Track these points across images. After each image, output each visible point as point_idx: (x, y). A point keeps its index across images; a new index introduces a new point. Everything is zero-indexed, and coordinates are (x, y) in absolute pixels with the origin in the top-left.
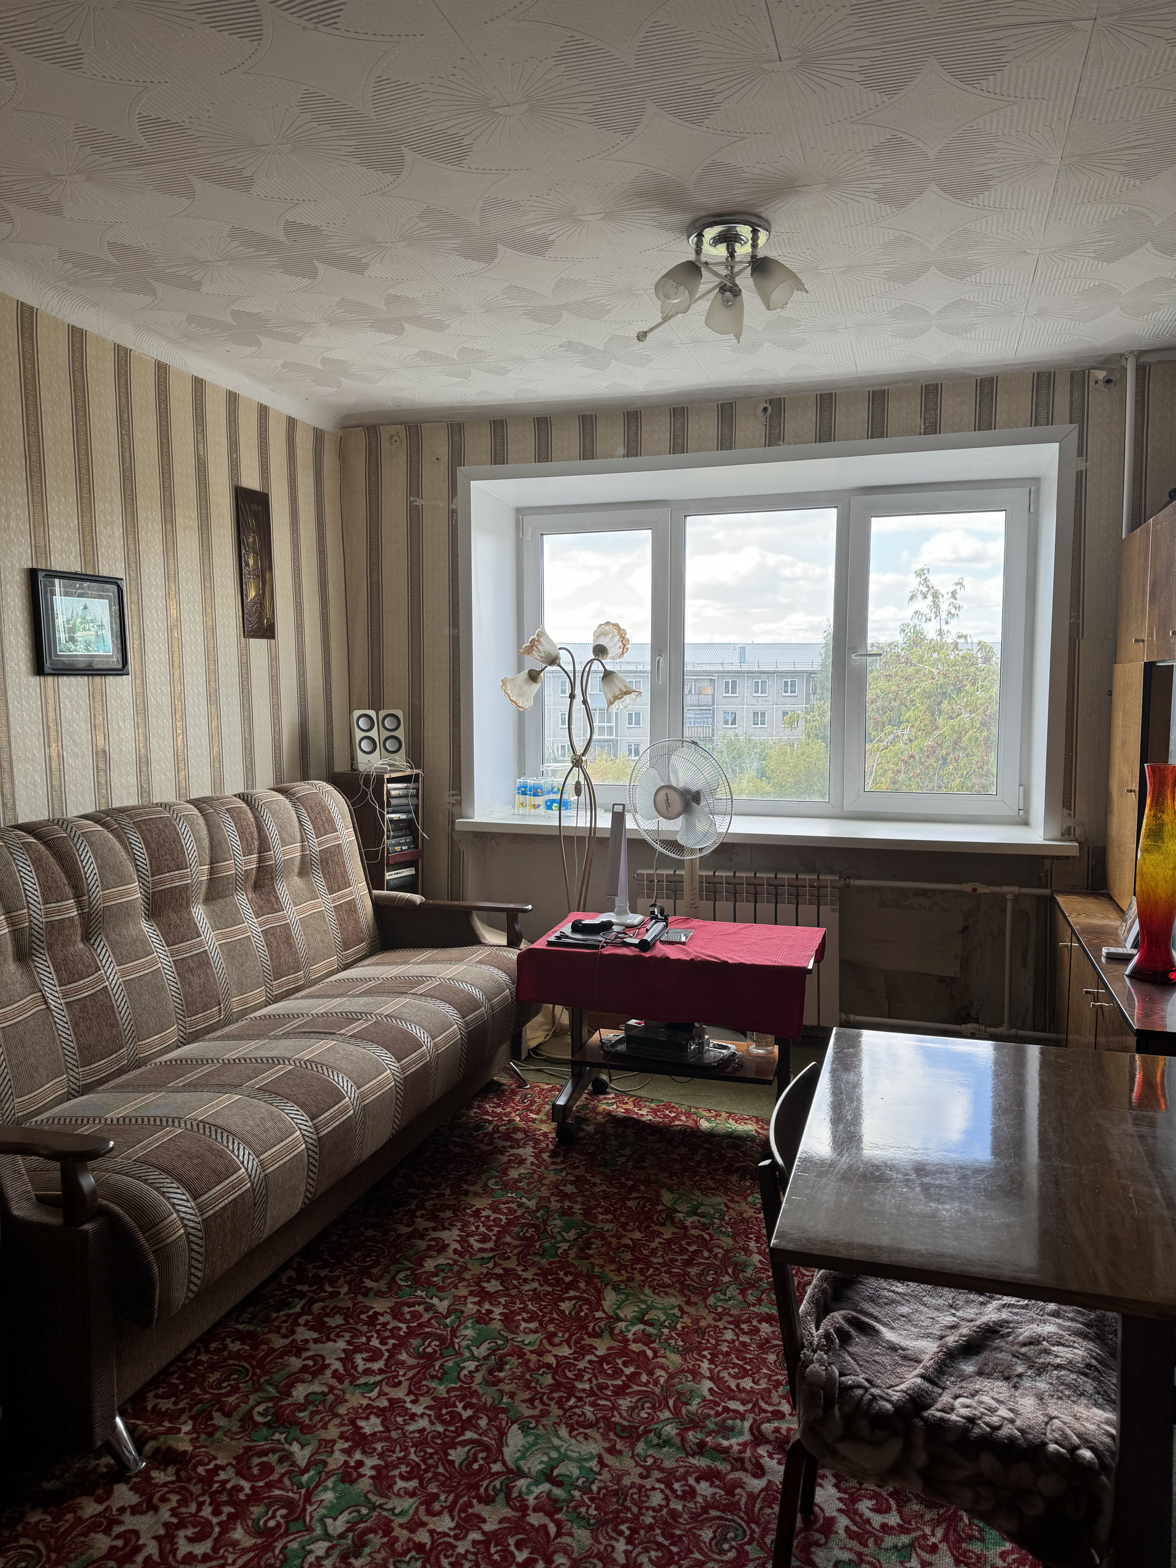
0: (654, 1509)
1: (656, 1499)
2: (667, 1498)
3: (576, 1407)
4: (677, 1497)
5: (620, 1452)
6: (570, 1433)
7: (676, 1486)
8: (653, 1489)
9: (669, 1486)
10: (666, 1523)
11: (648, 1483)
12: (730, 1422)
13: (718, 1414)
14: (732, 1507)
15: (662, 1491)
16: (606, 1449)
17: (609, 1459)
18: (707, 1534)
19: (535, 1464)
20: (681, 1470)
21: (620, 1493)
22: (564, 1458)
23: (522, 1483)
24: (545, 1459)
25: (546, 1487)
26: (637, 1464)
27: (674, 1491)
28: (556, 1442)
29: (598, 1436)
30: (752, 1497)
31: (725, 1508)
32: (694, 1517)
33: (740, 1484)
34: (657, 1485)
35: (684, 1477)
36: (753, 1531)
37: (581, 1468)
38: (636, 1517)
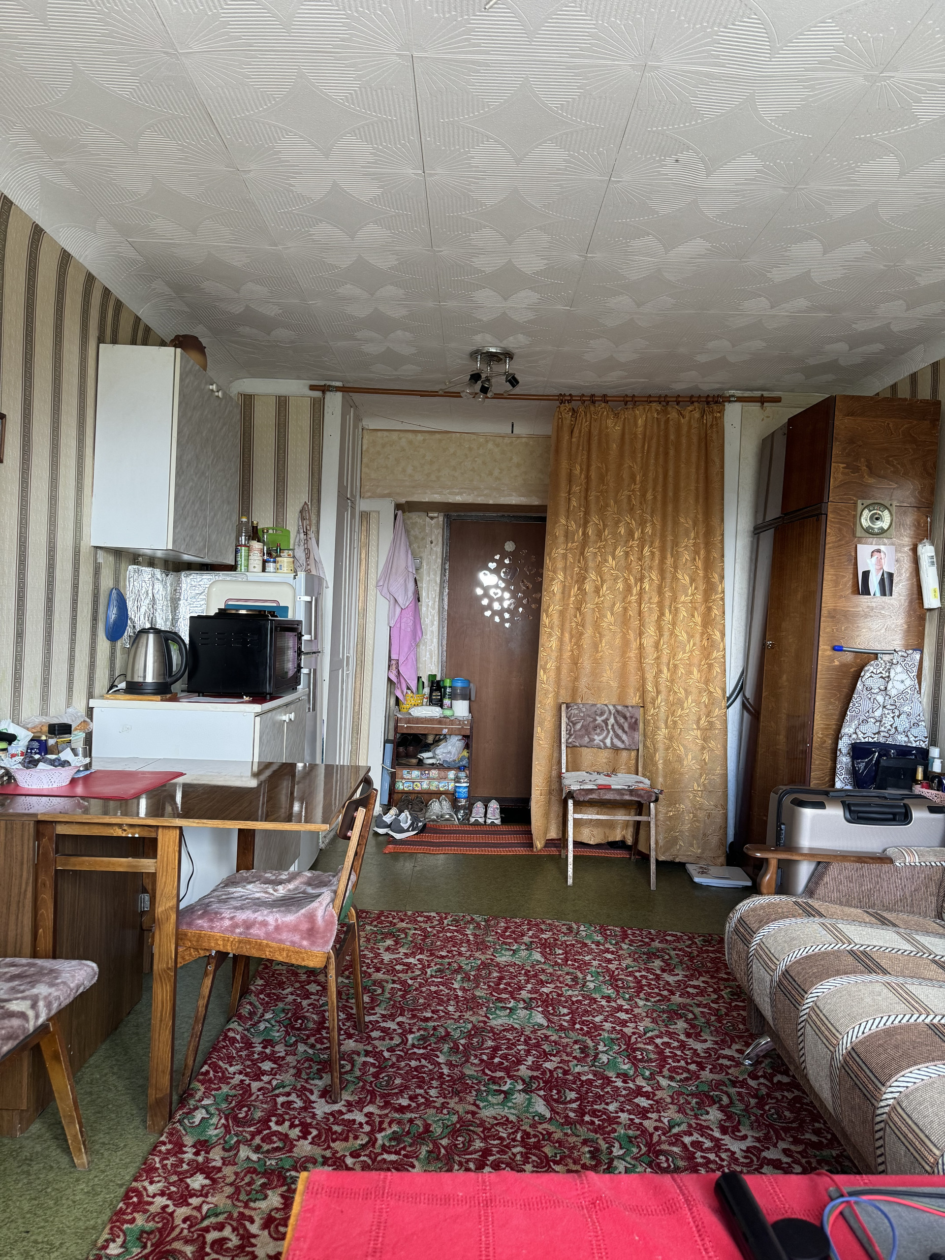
0: (433, 1087)
1: (433, 1092)
2: (427, 1093)
3: (513, 1133)
4: (421, 1095)
5: (467, 1113)
6: (508, 1119)
7: (423, 1100)
8: (437, 1097)
9: (426, 1099)
10: (424, 1083)
11: (441, 1100)
12: (393, 1144)
13: (404, 1148)
14: (383, 1096)
15: (431, 1096)
16: (477, 1113)
17: (474, 1108)
18: (398, 1081)
19: (519, 1098)
20: (422, 1108)
21: (457, 1093)
22: (503, 1104)
23: (520, 1087)
24: (514, 1101)
25: (505, 1088)
26: (453, 1109)
27: (423, 1097)
28: (513, 1111)
29: (488, 1120)
30: (372, 1102)
31: (389, 1095)
32: (407, 1088)
33: (380, 1108)
34: (435, 1099)
35: (419, 1105)
36: (371, 1086)
37: (487, 1101)
38: (442, 1083)
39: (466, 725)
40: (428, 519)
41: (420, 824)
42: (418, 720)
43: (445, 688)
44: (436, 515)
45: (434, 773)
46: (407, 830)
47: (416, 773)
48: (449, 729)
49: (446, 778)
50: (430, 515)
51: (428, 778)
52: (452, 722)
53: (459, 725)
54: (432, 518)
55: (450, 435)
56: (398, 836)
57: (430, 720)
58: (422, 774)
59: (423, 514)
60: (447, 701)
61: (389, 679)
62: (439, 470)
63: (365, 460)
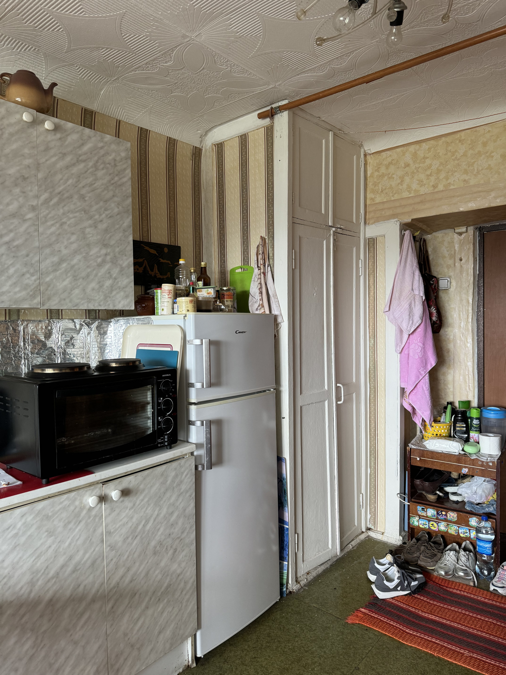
39: (490, 467)
40: (456, 236)
41: (413, 583)
42: (433, 454)
43: (472, 419)
44: (464, 229)
45: (452, 516)
46: (395, 589)
47: (431, 512)
48: (469, 469)
49: (467, 524)
50: (457, 231)
51: (446, 520)
52: (474, 462)
53: (482, 465)
54: (460, 234)
55: (458, 136)
56: (381, 595)
57: (448, 456)
58: (438, 514)
59: (450, 232)
60: (474, 435)
61: (402, 406)
62: (447, 178)
63: (370, 185)
